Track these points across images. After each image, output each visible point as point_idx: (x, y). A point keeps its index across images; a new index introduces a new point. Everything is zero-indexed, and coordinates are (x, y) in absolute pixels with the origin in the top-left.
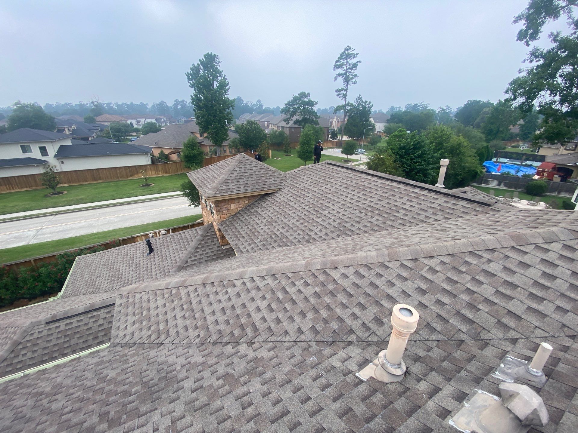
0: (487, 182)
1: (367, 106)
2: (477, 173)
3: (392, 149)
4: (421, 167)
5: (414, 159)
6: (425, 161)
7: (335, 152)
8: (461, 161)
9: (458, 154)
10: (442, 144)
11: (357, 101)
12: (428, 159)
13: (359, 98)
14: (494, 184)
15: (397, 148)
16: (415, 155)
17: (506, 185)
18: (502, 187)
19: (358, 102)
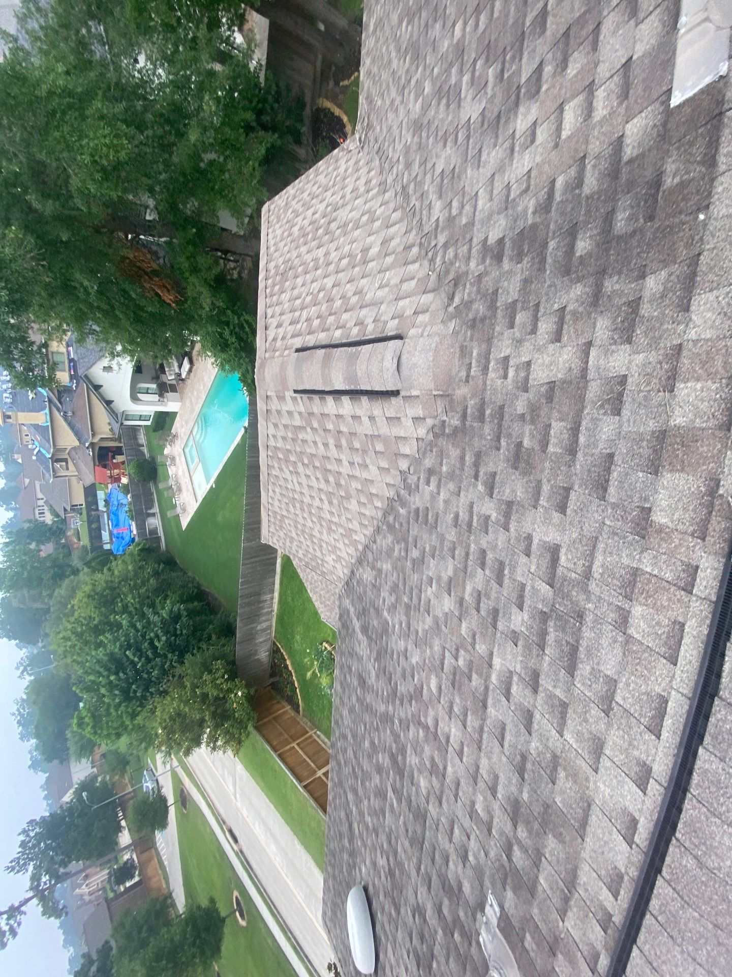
0: (154, 532)
1: (32, 834)
2: (142, 550)
3: (134, 715)
4: (161, 634)
5: (147, 658)
6: (143, 636)
7: (167, 844)
8: (125, 579)
9: (113, 589)
10: (96, 626)
11: (23, 867)
12: (137, 631)
13: (16, 866)
14: (154, 522)
15: (127, 707)
16: (136, 659)
17: (152, 507)
18: (156, 509)
19: (25, 864)
